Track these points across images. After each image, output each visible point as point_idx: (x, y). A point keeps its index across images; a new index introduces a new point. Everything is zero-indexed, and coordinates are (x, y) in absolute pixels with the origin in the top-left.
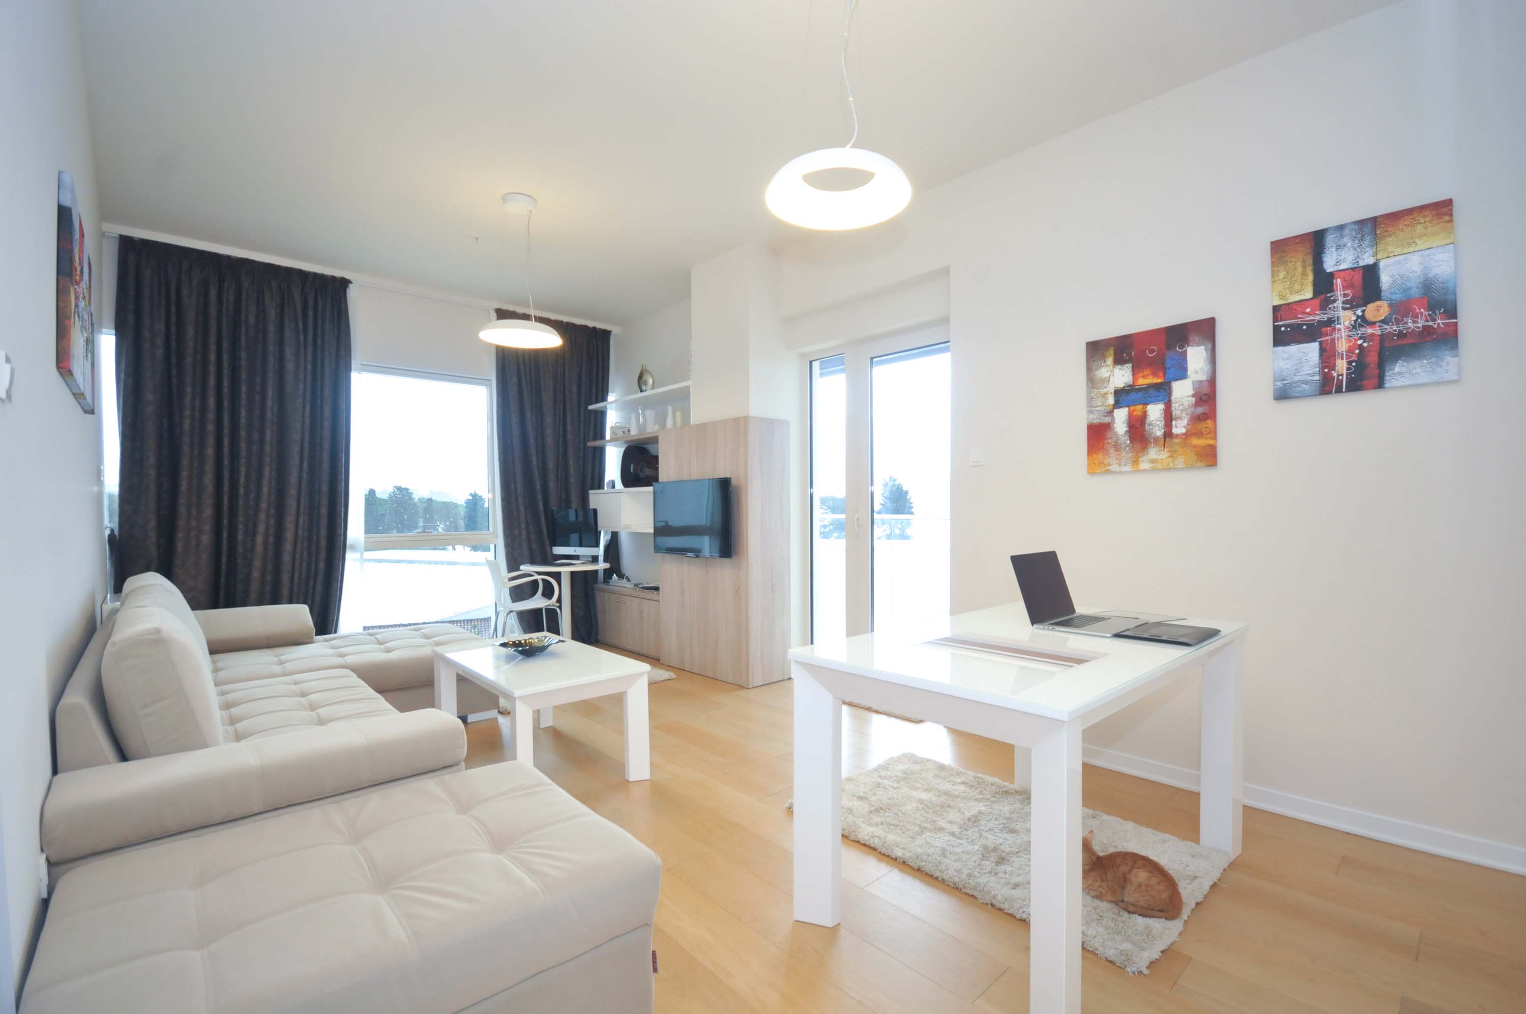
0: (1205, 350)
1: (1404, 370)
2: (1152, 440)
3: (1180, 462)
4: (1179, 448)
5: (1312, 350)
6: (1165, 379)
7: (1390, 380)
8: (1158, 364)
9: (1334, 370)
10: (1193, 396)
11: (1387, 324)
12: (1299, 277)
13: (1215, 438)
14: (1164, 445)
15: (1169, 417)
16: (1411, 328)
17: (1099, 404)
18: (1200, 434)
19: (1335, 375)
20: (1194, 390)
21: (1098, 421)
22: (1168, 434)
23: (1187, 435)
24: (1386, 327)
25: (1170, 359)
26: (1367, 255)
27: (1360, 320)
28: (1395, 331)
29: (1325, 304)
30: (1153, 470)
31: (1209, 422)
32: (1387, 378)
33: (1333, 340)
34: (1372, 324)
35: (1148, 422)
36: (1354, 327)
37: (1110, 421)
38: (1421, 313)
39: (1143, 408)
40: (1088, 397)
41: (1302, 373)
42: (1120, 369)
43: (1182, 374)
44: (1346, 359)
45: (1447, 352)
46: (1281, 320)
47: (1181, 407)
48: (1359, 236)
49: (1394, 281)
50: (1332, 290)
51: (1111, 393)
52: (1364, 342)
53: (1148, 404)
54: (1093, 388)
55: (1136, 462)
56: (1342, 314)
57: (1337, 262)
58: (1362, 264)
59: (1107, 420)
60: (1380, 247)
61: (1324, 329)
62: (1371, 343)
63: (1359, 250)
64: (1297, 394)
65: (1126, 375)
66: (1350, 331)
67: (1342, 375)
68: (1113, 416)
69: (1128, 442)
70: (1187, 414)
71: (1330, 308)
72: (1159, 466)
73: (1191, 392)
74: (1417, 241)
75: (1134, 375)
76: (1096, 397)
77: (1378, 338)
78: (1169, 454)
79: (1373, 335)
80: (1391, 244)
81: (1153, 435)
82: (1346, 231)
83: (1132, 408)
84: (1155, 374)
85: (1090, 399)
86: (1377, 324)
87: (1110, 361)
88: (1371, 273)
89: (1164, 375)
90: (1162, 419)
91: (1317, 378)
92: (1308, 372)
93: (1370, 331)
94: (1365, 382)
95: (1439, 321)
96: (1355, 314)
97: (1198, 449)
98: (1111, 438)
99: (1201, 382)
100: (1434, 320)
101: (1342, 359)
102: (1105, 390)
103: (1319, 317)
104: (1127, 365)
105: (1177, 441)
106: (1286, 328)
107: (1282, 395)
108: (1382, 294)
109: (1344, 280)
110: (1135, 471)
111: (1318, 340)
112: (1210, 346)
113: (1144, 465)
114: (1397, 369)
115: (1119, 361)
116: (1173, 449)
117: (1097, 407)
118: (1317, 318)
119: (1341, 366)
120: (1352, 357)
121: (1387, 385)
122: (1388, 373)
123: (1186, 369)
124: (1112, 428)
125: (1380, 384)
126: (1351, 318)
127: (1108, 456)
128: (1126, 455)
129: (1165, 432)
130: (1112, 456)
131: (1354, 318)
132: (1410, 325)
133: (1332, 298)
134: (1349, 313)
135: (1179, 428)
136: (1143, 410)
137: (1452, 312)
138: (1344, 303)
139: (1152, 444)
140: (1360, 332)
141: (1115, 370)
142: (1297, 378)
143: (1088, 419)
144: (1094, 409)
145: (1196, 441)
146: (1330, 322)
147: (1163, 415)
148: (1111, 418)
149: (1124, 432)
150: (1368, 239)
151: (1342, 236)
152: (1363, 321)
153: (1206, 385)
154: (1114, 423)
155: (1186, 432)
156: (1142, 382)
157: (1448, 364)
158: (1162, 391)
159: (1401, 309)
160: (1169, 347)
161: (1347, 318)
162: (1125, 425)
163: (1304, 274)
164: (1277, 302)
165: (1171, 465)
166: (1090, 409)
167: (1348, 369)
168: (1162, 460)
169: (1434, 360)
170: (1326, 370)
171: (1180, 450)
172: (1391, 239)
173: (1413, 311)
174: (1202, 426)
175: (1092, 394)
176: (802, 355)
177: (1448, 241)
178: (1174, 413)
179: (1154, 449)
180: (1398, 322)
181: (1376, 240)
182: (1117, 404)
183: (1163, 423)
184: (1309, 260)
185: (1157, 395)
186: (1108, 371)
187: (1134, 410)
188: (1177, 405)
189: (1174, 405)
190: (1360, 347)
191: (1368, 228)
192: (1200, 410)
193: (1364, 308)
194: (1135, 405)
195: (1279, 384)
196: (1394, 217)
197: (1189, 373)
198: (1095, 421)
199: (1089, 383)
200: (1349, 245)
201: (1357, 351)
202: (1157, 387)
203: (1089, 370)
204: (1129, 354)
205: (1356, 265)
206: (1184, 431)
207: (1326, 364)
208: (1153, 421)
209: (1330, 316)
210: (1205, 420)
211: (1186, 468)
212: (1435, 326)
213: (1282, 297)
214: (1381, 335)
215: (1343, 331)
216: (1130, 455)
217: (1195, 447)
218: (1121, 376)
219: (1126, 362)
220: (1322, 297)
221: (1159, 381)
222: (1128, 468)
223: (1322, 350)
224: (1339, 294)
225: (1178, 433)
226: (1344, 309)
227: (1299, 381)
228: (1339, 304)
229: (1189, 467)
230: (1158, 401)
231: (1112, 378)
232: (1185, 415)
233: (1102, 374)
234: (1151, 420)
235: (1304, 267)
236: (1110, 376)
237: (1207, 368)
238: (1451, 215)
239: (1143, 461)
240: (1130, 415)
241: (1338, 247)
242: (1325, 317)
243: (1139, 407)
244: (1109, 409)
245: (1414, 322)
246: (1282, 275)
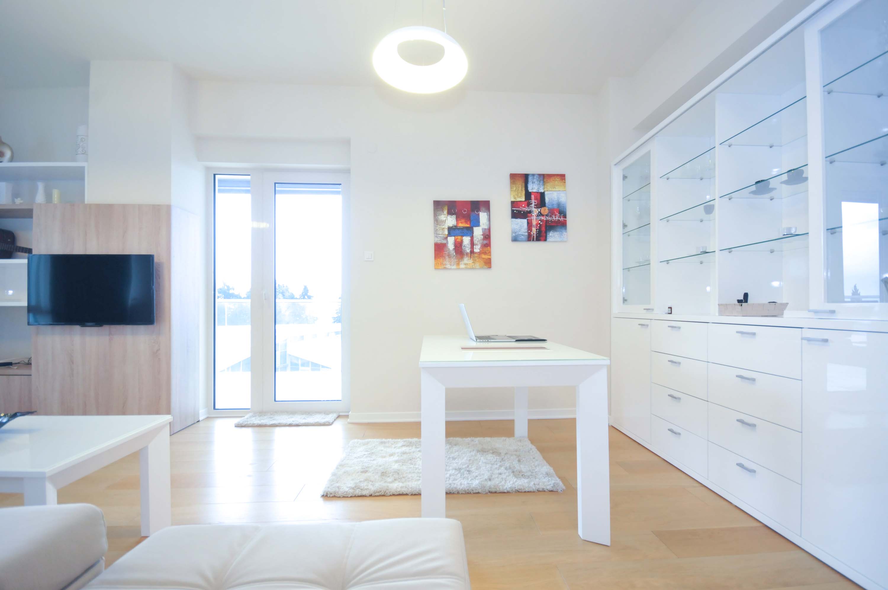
0: (487, 215)
1: (552, 235)
2: (465, 254)
3: (477, 265)
4: (476, 259)
5: (525, 221)
6: (470, 225)
7: (548, 238)
8: (467, 218)
9: (532, 231)
10: (483, 235)
11: (547, 216)
12: (520, 192)
13: (490, 255)
14: (471, 257)
15: (472, 244)
16: (554, 219)
17: (440, 233)
18: (485, 253)
19: (532, 234)
20: (483, 232)
21: (440, 242)
22: (472, 252)
23: (480, 253)
24: (547, 217)
25: (473, 215)
26: (541, 188)
27: (539, 213)
28: (550, 219)
29: (529, 204)
30: (466, 268)
31: (488, 247)
32: (548, 237)
33: (531, 219)
34: (543, 215)
35: (463, 245)
36: (538, 216)
37: (446, 243)
38: (557, 214)
39: (461, 238)
40: (435, 229)
41: (522, 231)
42: (451, 217)
43: (478, 225)
44: (536, 228)
45: (564, 230)
46: (514, 208)
47: (477, 240)
48: (539, 180)
49: (549, 201)
50: (531, 200)
51: (446, 229)
52: (541, 222)
53: (463, 237)
54: (437, 225)
55: (458, 264)
56: (534, 209)
57: (533, 188)
58: (540, 191)
59: (444, 242)
60: (545, 186)
61: (528, 215)
62: (543, 223)
63: (539, 185)
64: (520, 240)
65: (453, 220)
66: (536, 217)
67: (534, 234)
68: (447, 240)
69: (455, 254)
70: (480, 243)
71: (530, 206)
72: (469, 267)
73: (481, 233)
74: (556, 187)
75: (457, 221)
76: (439, 229)
77: (545, 222)
78: (473, 261)
79: (543, 220)
80: (549, 186)
81: (466, 252)
82: (535, 177)
83: (456, 237)
84: (466, 222)
85: (436, 231)
86: (545, 216)
87: (446, 212)
88: (542, 195)
89: (470, 223)
90: (469, 244)
91: (526, 234)
92: (523, 231)
93: (543, 218)
94: (541, 238)
95: (562, 219)
96: (538, 210)
97: (485, 260)
98: (446, 251)
99: (485, 229)
100: (561, 218)
101: (534, 228)
102: (443, 227)
103: (527, 209)
104: (454, 216)
105: (476, 255)
106: (516, 211)
107: (515, 239)
108: (546, 205)
109: (535, 197)
110: (457, 268)
111: (527, 218)
112: (489, 213)
113: (462, 266)
114: (550, 235)
115: (450, 213)
116: (475, 259)
117: (439, 234)
118: (526, 209)
119: (534, 230)
120: (537, 227)
121: (548, 240)
122: (548, 236)
123: (479, 222)
124: (447, 246)
125: (545, 240)
126: (537, 212)
127: (445, 260)
128: (454, 260)
129: (471, 250)
130: (447, 260)
131: (538, 212)
132: (554, 218)
133: (531, 203)
134: (536, 210)
135: (477, 249)
136: (461, 239)
137: (565, 217)
138: (535, 205)
139: (465, 256)
140: (539, 218)
141: (448, 217)
142: (520, 233)
143: (434, 240)
144: (438, 235)
145: (484, 256)
146: (530, 212)
147: (470, 242)
148: (446, 241)
149: (452, 249)
150: (542, 182)
151: (534, 178)
152: (540, 214)
153: (487, 231)
154: (448, 244)
155: (480, 252)
156: (461, 225)
157: (564, 235)
158: (469, 231)
159: (552, 212)
160: (473, 210)
161: (535, 211)
162: (453, 245)
163: (522, 190)
164: (513, 200)
165: (474, 266)
166: (435, 235)
167: (536, 232)
168: (470, 264)
169: (560, 233)
170: (529, 231)
171: (477, 260)
172: (548, 184)
173: (555, 213)
174: (486, 249)
175: (437, 228)
176: (208, 169)
177: (563, 190)
178: (474, 242)
179: (466, 258)
180: (551, 216)
181: (544, 183)
182: (449, 234)
183: (470, 246)
184: (524, 184)
185: (467, 232)
186: (445, 217)
187: (457, 239)
188: (476, 238)
189: (474, 238)
190: (539, 224)
191: (542, 178)
192: (485, 242)
193: (541, 209)
194: (458, 236)
195: (514, 234)
196: (550, 176)
197: (481, 224)
198: (438, 242)
199: (436, 222)
200: (536, 182)
201: (539, 225)
202: (467, 228)
203: (435, 215)
204: (455, 211)
205: (538, 191)
206: (479, 251)
207: (529, 229)
208: (466, 245)
209: (530, 209)
210: (487, 247)
211: (480, 268)
212: (561, 220)
213: (515, 198)
214: (546, 220)
215: (534, 216)
216: (455, 260)
217: (483, 259)
218: (451, 221)
219: (453, 214)
220: (528, 201)
221: (468, 226)
222: (454, 267)
223: (528, 223)
224: (533, 201)
225: (476, 252)
226: (535, 208)
227: (521, 234)
228: (533, 205)
229: (481, 268)
230: (467, 235)
231: (446, 221)
232: (479, 243)
233: (442, 218)
234: (465, 244)
235: (522, 188)
236: (446, 220)
237: (488, 223)
238: (565, 180)
239: (461, 264)
240: (455, 241)
241: (533, 182)
242: (529, 210)
243: (459, 237)
244: (445, 236)
245: (555, 217)
246: (515, 188)
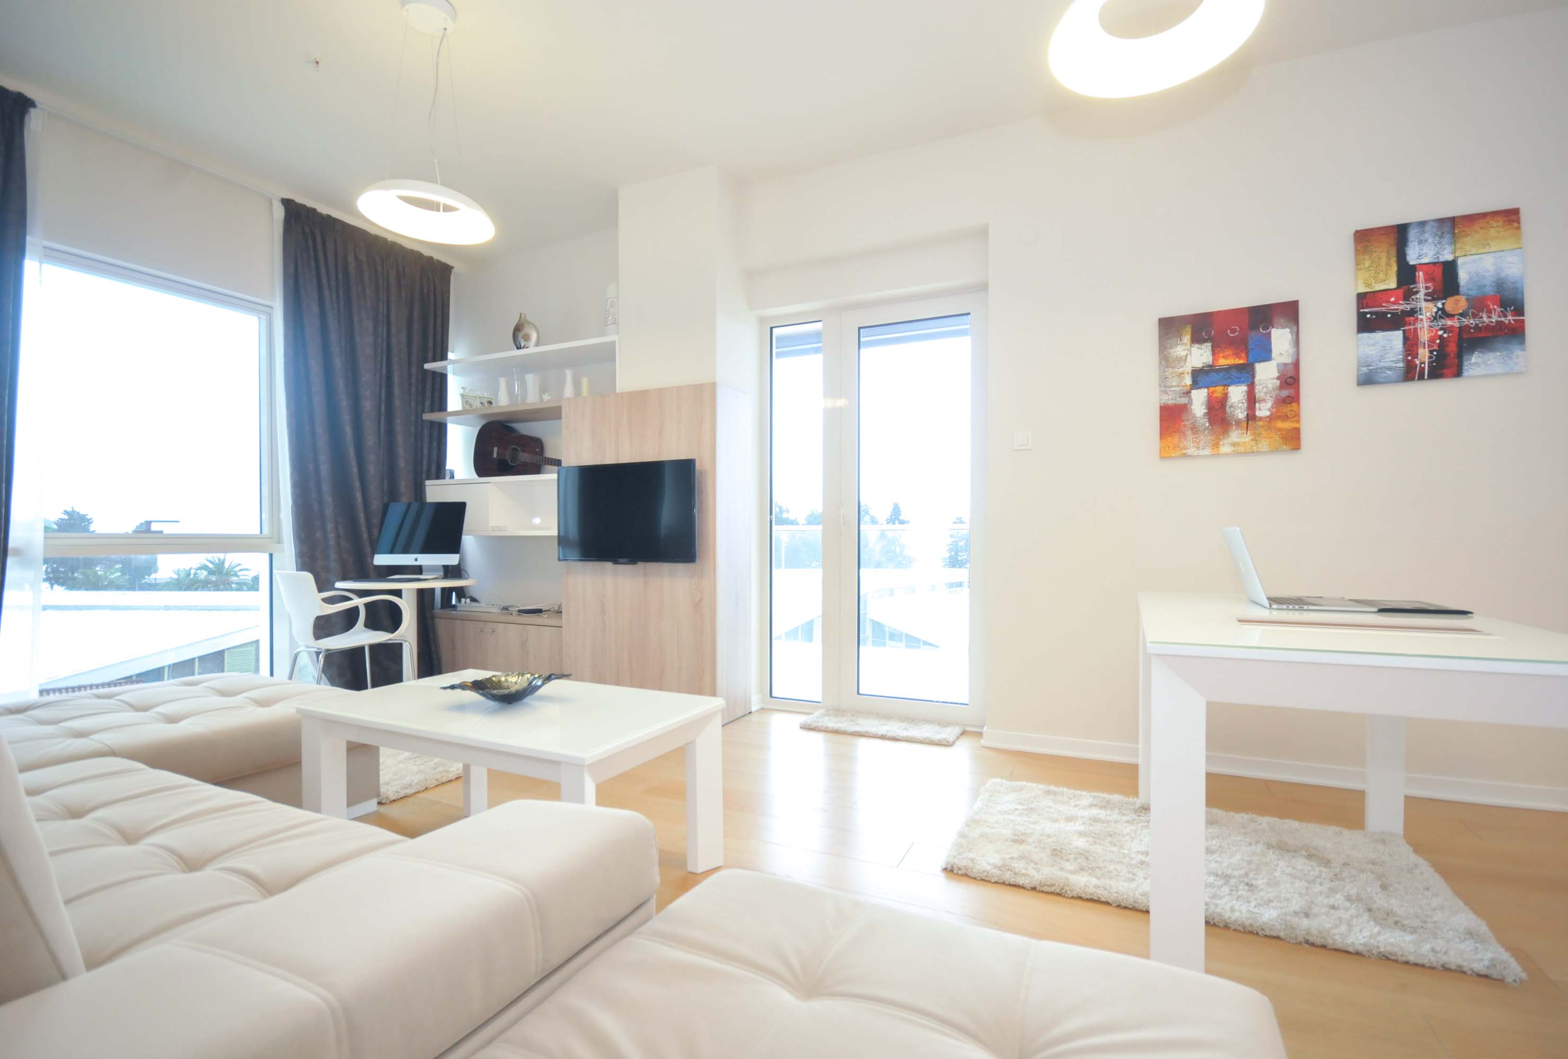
0: (1290, 332)
1: (1479, 360)
2: (1234, 423)
3: (1264, 445)
4: (1262, 431)
5: (1396, 338)
6: (1247, 360)
7: (1467, 370)
8: (1240, 345)
9: (1417, 358)
10: (1278, 378)
11: (1465, 317)
12: (1384, 267)
13: (1298, 422)
14: (1247, 427)
15: (1252, 400)
16: (1485, 322)
17: (1174, 384)
18: (1285, 418)
19: (1418, 362)
20: (1278, 372)
21: (1174, 402)
22: (1251, 417)
23: (1271, 418)
24: (1464, 320)
25: (1253, 338)
26: (1446, 251)
27: (1440, 312)
28: (1472, 324)
29: (1408, 295)
30: (1237, 454)
31: (1294, 404)
32: (1465, 368)
33: (1416, 330)
34: (1450, 316)
35: (1229, 404)
36: (1435, 318)
37: (1187, 402)
38: (1495, 309)
39: (1224, 390)
40: (1160, 376)
41: (1386, 360)
42: (1198, 348)
43: (1266, 355)
44: (1428, 348)
45: (1517, 347)
46: (1367, 308)
47: (1265, 390)
48: (1439, 233)
49: (1471, 278)
50: (1415, 282)
51: (1188, 373)
52: (1444, 333)
53: (1229, 386)
54: (1167, 367)
55: (1216, 445)
56: (1424, 305)
57: (1419, 256)
58: (1442, 259)
59: (1183, 401)
60: (1458, 246)
61: (1407, 319)
62: (1450, 335)
63: (1439, 246)
64: (1382, 380)
65: (1205, 355)
66: (1431, 322)
67: (1424, 363)
68: (1190, 397)
69: (1207, 425)
70: (1271, 397)
71: (1413, 299)
72: (1242, 449)
73: (1276, 374)
74: (1491, 243)
75: (1214, 354)
76: (1171, 377)
77: (1458, 330)
78: (1252, 437)
79: (1452, 327)
80: (1468, 243)
81: (1235, 417)
82: (1427, 228)
83: (1212, 389)
84: (1237, 355)
85: (1163, 380)
86: (1456, 317)
87: (1187, 338)
88: (1449, 270)
89: (1247, 356)
90: (1244, 401)
91: (1401, 365)
92: (1392, 359)
93: (1449, 323)
94: (1445, 371)
95: (1510, 318)
96: (1435, 306)
97: (1283, 433)
98: (1188, 420)
99: (1286, 365)
100: (1505, 316)
101: (1424, 348)
102: (1181, 370)
103: (1403, 306)
104: (1206, 344)
105: (1261, 423)
106: (1371, 316)
107: (1368, 379)
108: (1461, 289)
109: (1426, 274)
110: (1212, 455)
111: (1402, 329)
112: (1295, 328)
113: (1225, 448)
114: (1473, 360)
115: (1197, 339)
116: (1257, 432)
117: (1172, 387)
118: (1401, 307)
119: (1424, 355)
120: (1433, 346)
121: (1465, 374)
122: (1465, 363)
123: (1270, 351)
124: (1189, 410)
125: (1458, 373)
126: (1432, 309)
127: (1185, 440)
128: (1205, 438)
129: (1247, 414)
130: (1189, 439)
131: (1435, 310)
132: (1485, 319)
133: (1414, 290)
134: (1430, 305)
135: (1263, 410)
136: (1223, 392)
137: (1519, 310)
138: (1426, 295)
139: (1234, 427)
140: (1440, 324)
141: (1193, 349)
142: (1382, 364)
143: (1161, 400)
144: (1168, 389)
145: (1280, 424)
146: (1413, 312)
147: (1246, 397)
148: (1187, 399)
149: (1202, 415)
150: (1447, 237)
151: (1423, 232)
152: (1444, 313)
153: (1291, 368)
154: (1191, 405)
155: (1270, 415)
156: (1223, 362)
157: (1517, 357)
158: (1245, 373)
159: (1478, 305)
160: (1254, 326)
161: (1427, 309)
162: (1204, 407)
163: (1388, 264)
164: (1363, 289)
165: (1255, 448)
166: (1163, 389)
167: (1430, 358)
168: (1244, 443)
169: (1505, 353)
170: (1410, 358)
171: (1264, 434)
172: (1467, 239)
173: (1488, 306)
174: (1286, 409)
175: (1167, 374)
176: (762, 320)
177: (1518, 246)
178: (1257, 396)
179: (1236, 432)
180: (1474, 316)
181: (1454, 239)
182: (1196, 384)
183: (1245, 405)
184: (1394, 252)
185: (1239, 376)
186: (1184, 350)
187: (1213, 392)
188: (1261, 387)
189: (1257, 387)
190: (1441, 337)
191: (1447, 227)
192: (1285, 393)
193: (1444, 301)
194: (1215, 386)
195: (1365, 369)
196: (1471, 219)
197: (1274, 355)
198: (1169, 402)
199: (1163, 362)
200: (1430, 240)
201: (1438, 341)
202: (1239, 367)
203: (1163, 347)
204: (1208, 333)
205: (1436, 260)
206: (1268, 413)
207: (1409, 352)
208: (1235, 403)
209: (1413, 306)
210: (1291, 403)
211: (1273, 451)
212: (1507, 322)
213: (1369, 285)
214: (1460, 327)
215: (1425, 320)
216: (1209, 438)
217: (1280, 430)
218: (1201, 356)
219: (1205, 341)
220: (1406, 287)
221: (1241, 362)
222: (1207, 451)
223: (1406, 339)
224: (1422, 286)
225: (1262, 416)
226: (1426, 300)
227: (1384, 367)
228: (1421, 296)
229: (1275, 450)
230: (1239, 382)
231: (1189, 357)
232: (1269, 398)
233: (1178, 353)
234: (1232, 401)
235: (1389, 259)
236: (1187, 354)
237: (1292, 351)
238: (1519, 223)
239: (1223, 444)
240: (1210, 397)
241: (1421, 242)
242: (1409, 307)
243: (1220, 389)
244: (1185, 389)
245: (1489, 317)
246: (1367, 263)
